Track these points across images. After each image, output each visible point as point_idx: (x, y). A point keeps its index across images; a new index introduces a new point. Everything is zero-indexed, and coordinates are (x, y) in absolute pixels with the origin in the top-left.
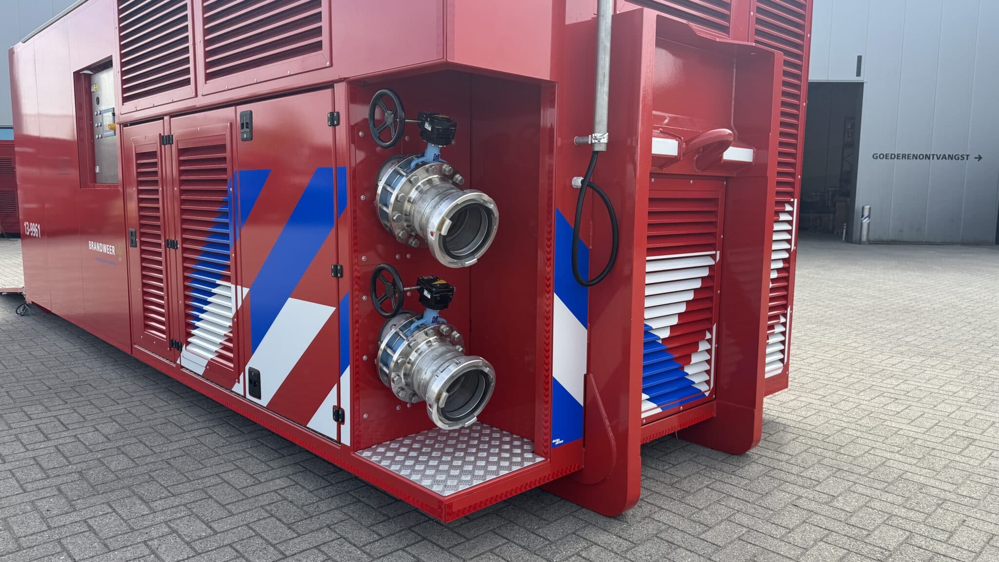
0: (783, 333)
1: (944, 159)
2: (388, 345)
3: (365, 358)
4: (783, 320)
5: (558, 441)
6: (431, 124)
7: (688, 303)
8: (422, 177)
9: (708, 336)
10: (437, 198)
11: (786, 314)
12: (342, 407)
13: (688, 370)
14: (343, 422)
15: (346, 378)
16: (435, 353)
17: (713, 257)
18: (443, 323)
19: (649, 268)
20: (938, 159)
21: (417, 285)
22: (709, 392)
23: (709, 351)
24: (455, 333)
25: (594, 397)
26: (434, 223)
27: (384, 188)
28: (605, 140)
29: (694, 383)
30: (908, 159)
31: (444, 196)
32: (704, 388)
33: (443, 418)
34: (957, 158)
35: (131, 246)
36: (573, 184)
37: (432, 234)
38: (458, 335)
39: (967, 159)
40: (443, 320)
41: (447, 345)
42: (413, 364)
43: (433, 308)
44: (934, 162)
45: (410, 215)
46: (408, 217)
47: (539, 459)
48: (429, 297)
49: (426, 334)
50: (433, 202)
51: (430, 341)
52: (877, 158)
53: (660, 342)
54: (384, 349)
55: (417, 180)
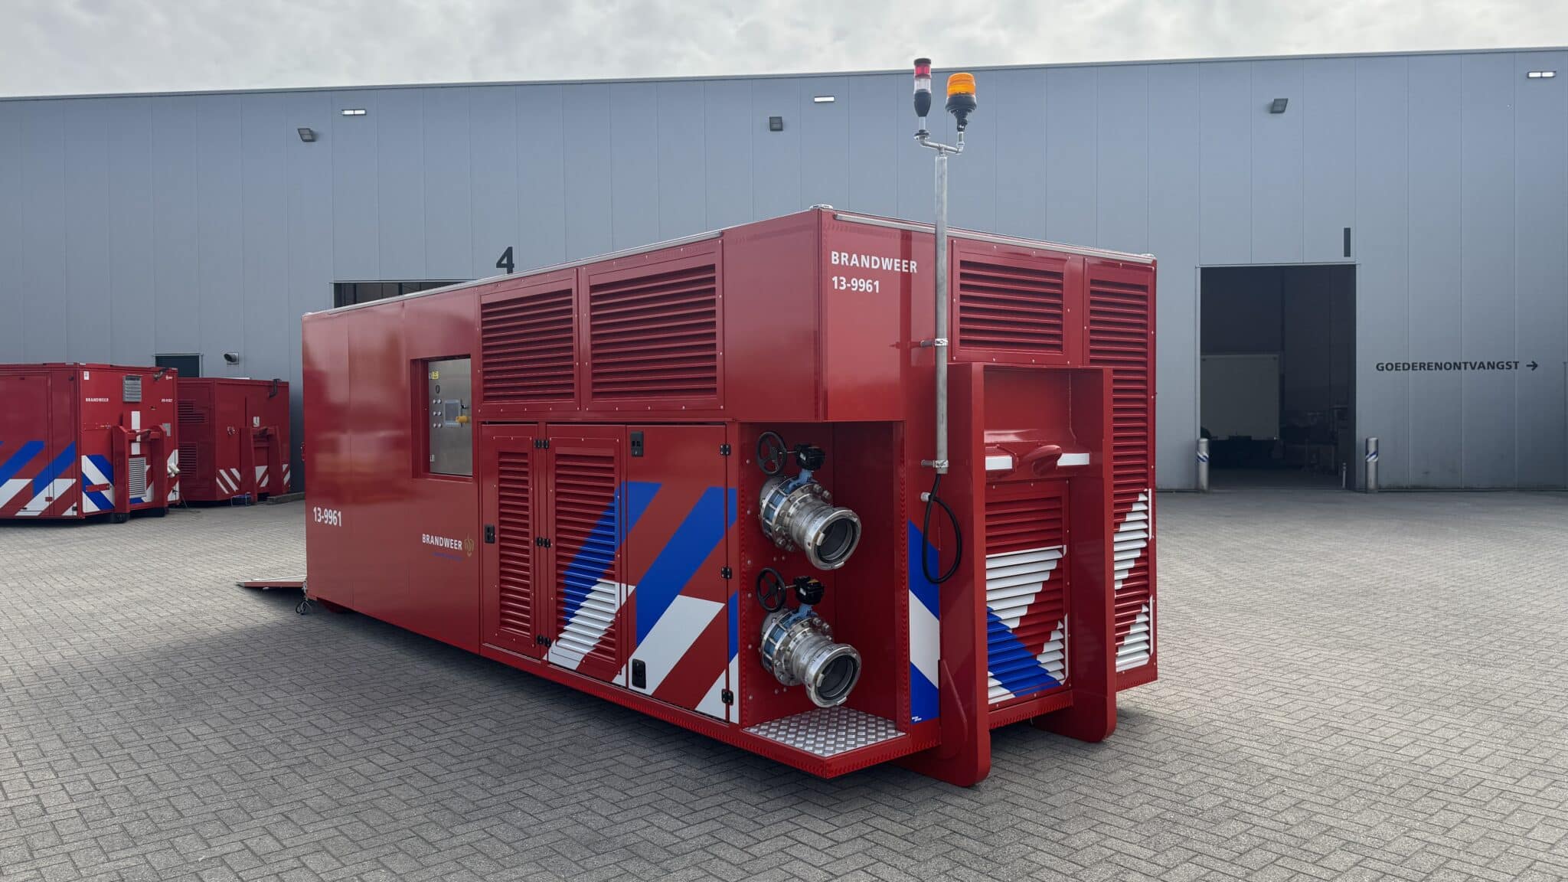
0: (1147, 623)
1: (1481, 369)
2: (771, 636)
3: (750, 647)
4: (1145, 609)
5: (916, 719)
6: (805, 455)
7: (1037, 594)
8: (799, 496)
9: (1060, 626)
10: (811, 514)
11: (1149, 603)
12: (730, 689)
13: (1041, 659)
14: (732, 703)
15: (734, 665)
16: (810, 642)
17: (1061, 550)
18: (815, 616)
19: (989, 565)
20: (1473, 368)
21: (795, 584)
22: (1064, 681)
23: (1062, 641)
24: (825, 624)
25: (948, 683)
26: (811, 534)
27: (767, 505)
28: (946, 464)
29: (1047, 671)
30: (1428, 369)
31: (818, 513)
32: (1059, 677)
33: (820, 698)
34: (1500, 366)
35: (486, 542)
36: (922, 497)
37: (809, 544)
38: (828, 626)
39: (1516, 368)
40: (816, 614)
41: (818, 635)
42: (792, 652)
43: (808, 603)
44: (1466, 373)
45: (788, 527)
46: (787, 528)
47: (900, 734)
48: (805, 594)
49: (802, 625)
50: (809, 518)
51: (805, 632)
52: (1383, 370)
53: (1011, 631)
54: (768, 639)
55: (795, 499)
